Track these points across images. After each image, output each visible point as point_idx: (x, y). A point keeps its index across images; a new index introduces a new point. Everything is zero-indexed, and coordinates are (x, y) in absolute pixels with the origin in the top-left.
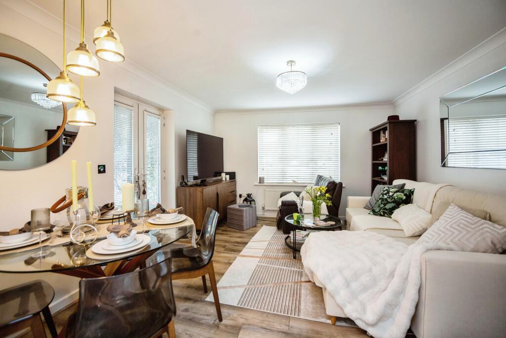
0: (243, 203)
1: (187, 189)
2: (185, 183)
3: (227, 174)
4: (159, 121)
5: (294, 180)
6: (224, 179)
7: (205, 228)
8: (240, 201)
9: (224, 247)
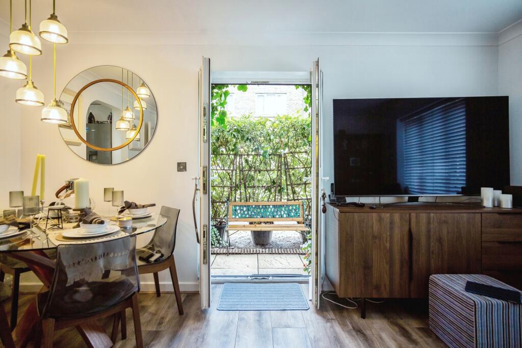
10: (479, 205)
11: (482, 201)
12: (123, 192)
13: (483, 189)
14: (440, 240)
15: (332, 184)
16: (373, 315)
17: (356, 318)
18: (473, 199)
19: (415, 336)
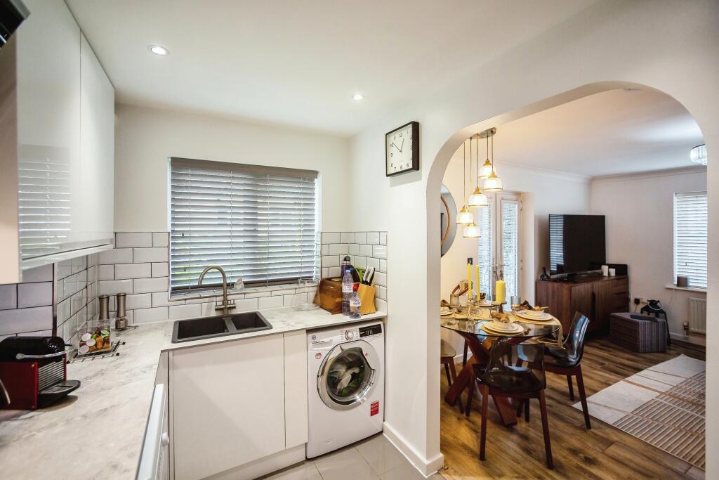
0: (642, 312)
1: (550, 284)
2: (547, 276)
3: (611, 266)
4: (516, 207)
6: (606, 274)
7: (573, 332)
8: (635, 309)
9: (601, 364)
11: (602, 273)
13: (601, 266)
15: (544, 268)
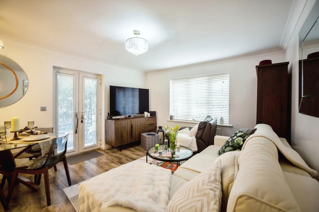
1: (109, 121)
4: (95, 82)
5: (193, 118)
10: (144, 116)
11: (144, 115)
12: (34, 122)
13: (145, 112)
14: (138, 127)
15: (109, 113)
16: (123, 150)
17: (119, 152)
18: (143, 115)
19: (134, 150)
